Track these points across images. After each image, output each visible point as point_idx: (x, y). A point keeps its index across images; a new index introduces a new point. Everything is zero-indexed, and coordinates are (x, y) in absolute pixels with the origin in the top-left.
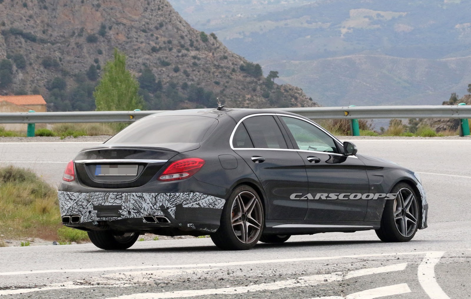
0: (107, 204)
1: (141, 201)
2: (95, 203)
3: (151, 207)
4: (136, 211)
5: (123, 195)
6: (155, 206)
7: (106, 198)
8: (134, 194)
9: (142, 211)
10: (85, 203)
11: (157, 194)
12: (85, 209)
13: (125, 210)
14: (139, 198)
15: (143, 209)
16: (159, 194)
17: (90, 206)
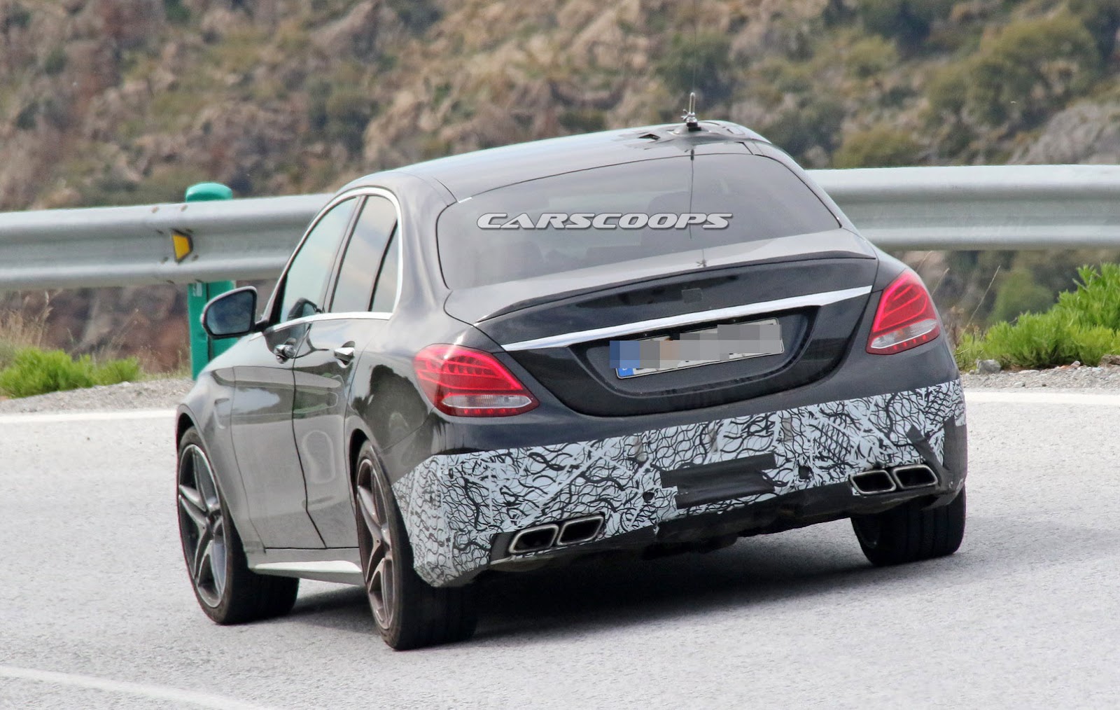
0: (714, 458)
1: (841, 428)
2: (667, 462)
3: (881, 441)
4: (830, 463)
5: (771, 419)
6: (893, 436)
7: (706, 439)
8: (813, 408)
9: (850, 458)
10: (623, 471)
11: (889, 396)
12: (628, 491)
13: (787, 465)
14: (832, 419)
15: (853, 451)
16: (896, 394)
17: (647, 477)
